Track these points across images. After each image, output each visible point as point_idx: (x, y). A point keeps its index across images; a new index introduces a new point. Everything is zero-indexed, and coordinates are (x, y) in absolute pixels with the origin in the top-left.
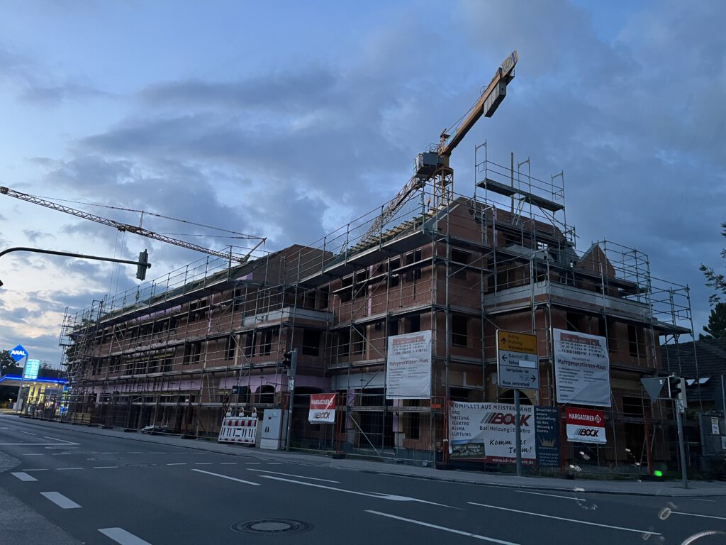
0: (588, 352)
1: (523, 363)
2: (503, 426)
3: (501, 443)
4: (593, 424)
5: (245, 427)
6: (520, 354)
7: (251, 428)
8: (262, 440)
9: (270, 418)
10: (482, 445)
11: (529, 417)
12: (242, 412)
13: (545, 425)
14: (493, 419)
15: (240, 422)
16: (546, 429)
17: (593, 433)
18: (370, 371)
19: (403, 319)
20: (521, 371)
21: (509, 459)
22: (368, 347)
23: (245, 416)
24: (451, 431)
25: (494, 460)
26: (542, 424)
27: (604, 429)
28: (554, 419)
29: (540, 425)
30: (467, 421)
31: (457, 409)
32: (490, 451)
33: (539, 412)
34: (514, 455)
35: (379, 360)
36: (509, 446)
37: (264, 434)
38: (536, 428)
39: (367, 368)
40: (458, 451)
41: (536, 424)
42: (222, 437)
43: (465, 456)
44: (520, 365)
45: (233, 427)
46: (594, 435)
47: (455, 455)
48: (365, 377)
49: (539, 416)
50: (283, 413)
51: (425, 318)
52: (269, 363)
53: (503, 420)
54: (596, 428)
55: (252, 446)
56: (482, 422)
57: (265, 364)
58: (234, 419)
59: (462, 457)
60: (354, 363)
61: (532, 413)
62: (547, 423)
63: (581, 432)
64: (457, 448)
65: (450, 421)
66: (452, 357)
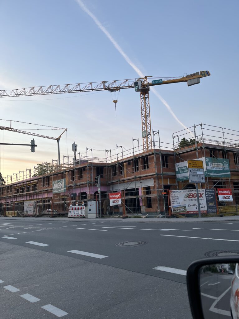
1: (198, 173)
2: (193, 198)
3: (193, 205)
4: (228, 194)
5: (79, 210)
6: (197, 169)
7: (82, 210)
8: (88, 215)
9: (91, 205)
10: (185, 207)
11: (203, 194)
13: (210, 196)
14: (188, 196)
15: (77, 208)
16: (211, 198)
17: (228, 198)
18: (127, 182)
19: (140, 159)
20: (198, 176)
21: (196, 211)
22: (125, 172)
24: (172, 203)
25: (190, 212)
26: (208, 196)
27: (231, 196)
28: (213, 194)
29: (208, 197)
30: (178, 198)
31: (173, 193)
32: (188, 209)
33: (207, 191)
34: (197, 210)
35: (132, 177)
36: (196, 206)
37: (89, 212)
38: (206, 198)
39: (126, 181)
40: (175, 210)
41: (206, 196)
42: (70, 215)
43: (179, 212)
45: (74, 210)
46: (228, 199)
47: (174, 212)
48: (125, 184)
49: (207, 193)
50: (96, 202)
51: (150, 158)
52: (84, 182)
53: (193, 196)
54: (229, 196)
55: (84, 217)
56: (184, 198)
57: (82, 183)
58: (74, 207)
59: (178, 212)
60: (120, 179)
61: (204, 192)
62: (211, 195)
63: (224, 198)
64: (175, 209)
65: (171, 198)
66: (164, 173)
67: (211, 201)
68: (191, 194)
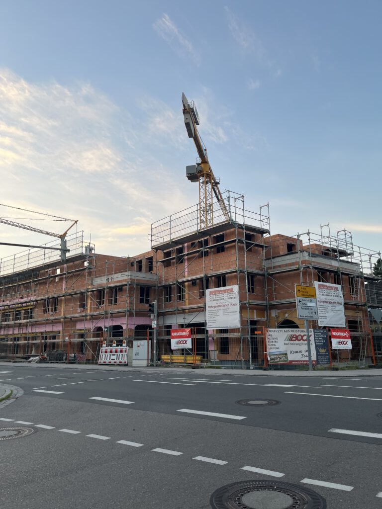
0: (332, 294)
1: (310, 304)
2: (297, 342)
3: (297, 352)
4: (345, 337)
5: (118, 354)
6: (308, 299)
7: (123, 354)
8: (133, 361)
9: (138, 346)
10: (286, 354)
11: (311, 335)
12: (114, 343)
13: (320, 340)
14: (291, 338)
15: (114, 350)
16: (321, 342)
17: (345, 343)
18: (189, 312)
19: (213, 278)
20: (309, 309)
21: (301, 361)
22: (187, 297)
23: (117, 346)
24: (268, 347)
25: (293, 363)
27: (350, 340)
28: (325, 336)
29: (317, 340)
30: (276, 340)
31: (270, 333)
32: (291, 357)
33: (316, 332)
34: (307, 359)
35: (199, 305)
36: (301, 353)
37: (134, 357)
38: (315, 342)
39: (187, 311)
40: (274, 359)
41: (315, 340)
42: (101, 361)
43: (277, 362)
44: (308, 305)
45: (108, 354)
47: (271, 361)
48: (186, 316)
49: (317, 335)
50: (148, 342)
51: (229, 277)
52: (120, 310)
53: (297, 339)
54: (346, 340)
55: (126, 365)
56: (285, 340)
57: (117, 311)
58: (109, 348)
59: (276, 362)
60: (179, 307)
61: (313, 333)
62: (322, 339)
63: (340, 343)
64: (273, 357)
65: (267, 340)
66: (250, 301)
67: (322, 347)
68: (294, 335)
